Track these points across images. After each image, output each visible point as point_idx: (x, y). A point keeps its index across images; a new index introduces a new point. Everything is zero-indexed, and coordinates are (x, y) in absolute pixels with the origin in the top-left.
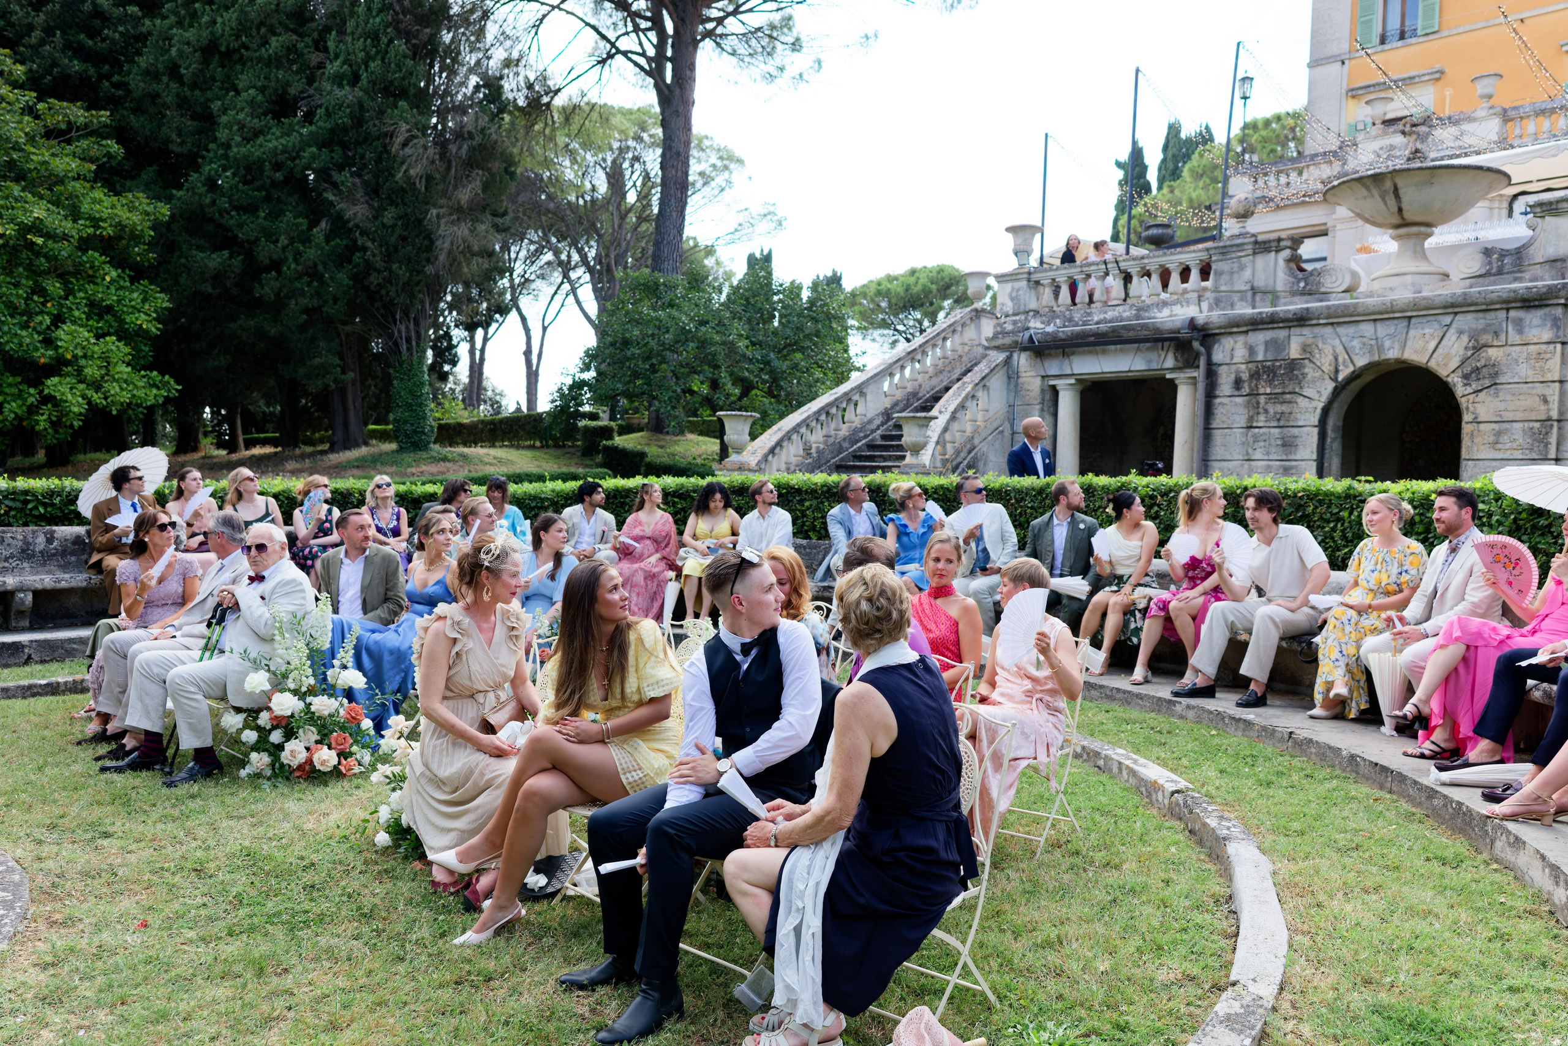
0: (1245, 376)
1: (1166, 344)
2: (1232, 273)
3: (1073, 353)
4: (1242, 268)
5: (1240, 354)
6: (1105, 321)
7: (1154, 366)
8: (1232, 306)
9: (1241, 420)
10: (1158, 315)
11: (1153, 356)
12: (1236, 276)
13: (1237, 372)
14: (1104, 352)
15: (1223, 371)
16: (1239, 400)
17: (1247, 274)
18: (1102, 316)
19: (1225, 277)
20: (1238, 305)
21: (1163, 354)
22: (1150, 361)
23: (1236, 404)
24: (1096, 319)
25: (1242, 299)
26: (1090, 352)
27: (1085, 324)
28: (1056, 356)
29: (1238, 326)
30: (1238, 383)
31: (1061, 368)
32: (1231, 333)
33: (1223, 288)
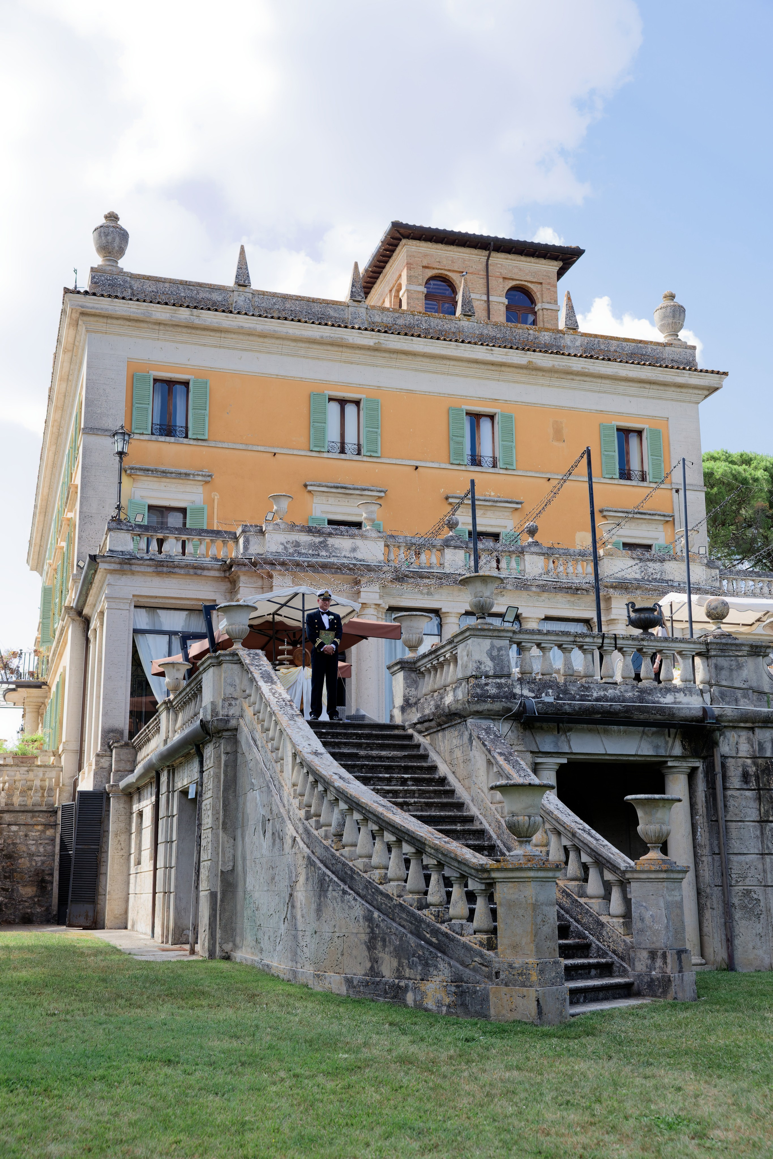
0: (752, 770)
1: (672, 731)
2: (731, 670)
3: (570, 730)
4: (740, 667)
5: (744, 749)
6: (605, 699)
7: (662, 752)
8: (736, 701)
9: (753, 814)
10: (662, 700)
11: (660, 742)
12: (735, 672)
13: (744, 766)
14: (606, 732)
15: (730, 762)
16: (748, 793)
17: (744, 673)
18: (602, 693)
19: (724, 673)
20: (742, 701)
21: (670, 741)
22: (657, 747)
23: (746, 798)
24: (595, 695)
25: (745, 696)
26: (590, 731)
27: (583, 698)
28: (549, 731)
29: (746, 722)
30: (745, 777)
31: (556, 745)
32: (734, 727)
33: (724, 683)
